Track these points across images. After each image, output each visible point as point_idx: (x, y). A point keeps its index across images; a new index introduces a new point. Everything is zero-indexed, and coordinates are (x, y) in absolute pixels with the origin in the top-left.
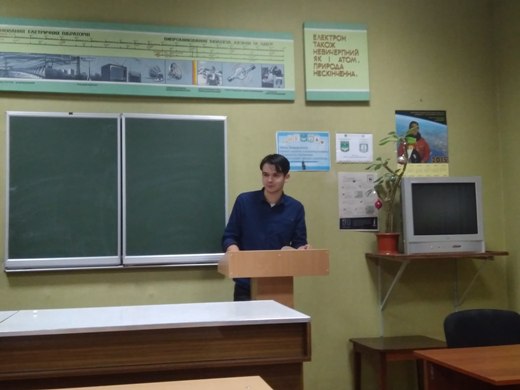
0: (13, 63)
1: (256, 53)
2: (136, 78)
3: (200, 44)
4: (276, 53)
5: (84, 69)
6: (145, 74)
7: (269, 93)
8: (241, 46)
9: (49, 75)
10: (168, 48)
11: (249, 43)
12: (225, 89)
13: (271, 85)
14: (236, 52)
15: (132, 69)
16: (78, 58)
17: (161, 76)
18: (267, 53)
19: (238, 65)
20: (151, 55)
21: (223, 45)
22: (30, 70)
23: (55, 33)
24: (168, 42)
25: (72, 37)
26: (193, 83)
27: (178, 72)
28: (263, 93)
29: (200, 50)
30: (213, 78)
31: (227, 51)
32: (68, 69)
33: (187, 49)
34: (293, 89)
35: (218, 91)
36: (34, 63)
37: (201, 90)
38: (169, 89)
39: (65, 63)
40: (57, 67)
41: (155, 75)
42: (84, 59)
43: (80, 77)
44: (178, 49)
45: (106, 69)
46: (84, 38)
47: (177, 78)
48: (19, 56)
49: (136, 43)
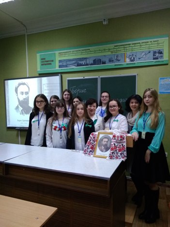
0: (68, 63)
1: (151, 45)
2: (104, 63)
3: (128, 46)
4: (160, 44)
5: (88, 62)
6: (107, 61)
7: (156, 62)
8: (145, 44)
9: (78, 66)
10: (115, 50)
11: (148, 42)
12: (137, 62)
13: (157, 58)
14: (142, 46)
15: (103, 59)
16: (86, 58)
17: (113, 61)
18: (156, 45)
19: (143, 52)
20: (110, 53)
21: (137, 45)
22: (72, 64)
23: (80, 51)
24: (116, 47)
25: (85, 51)
26: (125, 62)
27: (119, 58)
28: (154, 62)
29: (127, 48)
30: (132, 59)
31: (139, 47)
32: (83, 62)
33: (123, 49)
34: (168, 59)
35: (134, 63)
36: (74, 62)
37: (127, 64)
38: (115, 65)
39: (82, 60)
40: (80, 62)
41: (111, 61)
42: (88, 58)
43: (87, 65)
44: (119, 49)
45: (94, 61)
46: (88, 51)
47: (119, 61)
48: (70, 60)
49: (104, 50)
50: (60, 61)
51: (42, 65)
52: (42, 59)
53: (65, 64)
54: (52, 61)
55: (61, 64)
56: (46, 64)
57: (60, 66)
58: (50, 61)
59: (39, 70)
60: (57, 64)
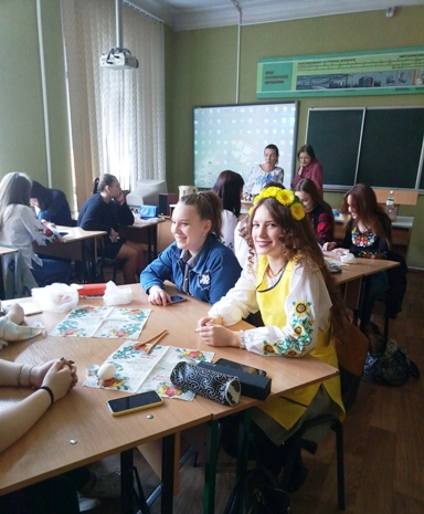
0: (313, 81)
2: (377, 85)
5: (349, 82)
6: (384, 81)
9: (330, 87)
10: (401, 63)
15: (376, 79)
16: (347, 75)
17: (393, 82)
22: (322, 85)
24: (402, 59)
25: (346, 63)
26: (413, 84)
27: (404, 78)
29: (422, 61)
32: (341, 82)
33: (414, 62)
36: (325, 80)
37: (417, 89)
38: (397, 89)
39: (340, 79)
40: (336, 82)
41: (389, 82)
42: (350, 75)
43: (347, 86)
44: (407, 62)
45: (361, 80)
46: (352, 62)
48: (318, 77)
49: (381, 62)
50: (299, 78)
51: (266, 83)
52: (267, 73)
53: (307, 83)
54: (286, 77)
55: (300, 83)
56: (273, 82)
57: (298, 87)
58: (282, 77)
59: (259, 91)
60: (294, 82)
